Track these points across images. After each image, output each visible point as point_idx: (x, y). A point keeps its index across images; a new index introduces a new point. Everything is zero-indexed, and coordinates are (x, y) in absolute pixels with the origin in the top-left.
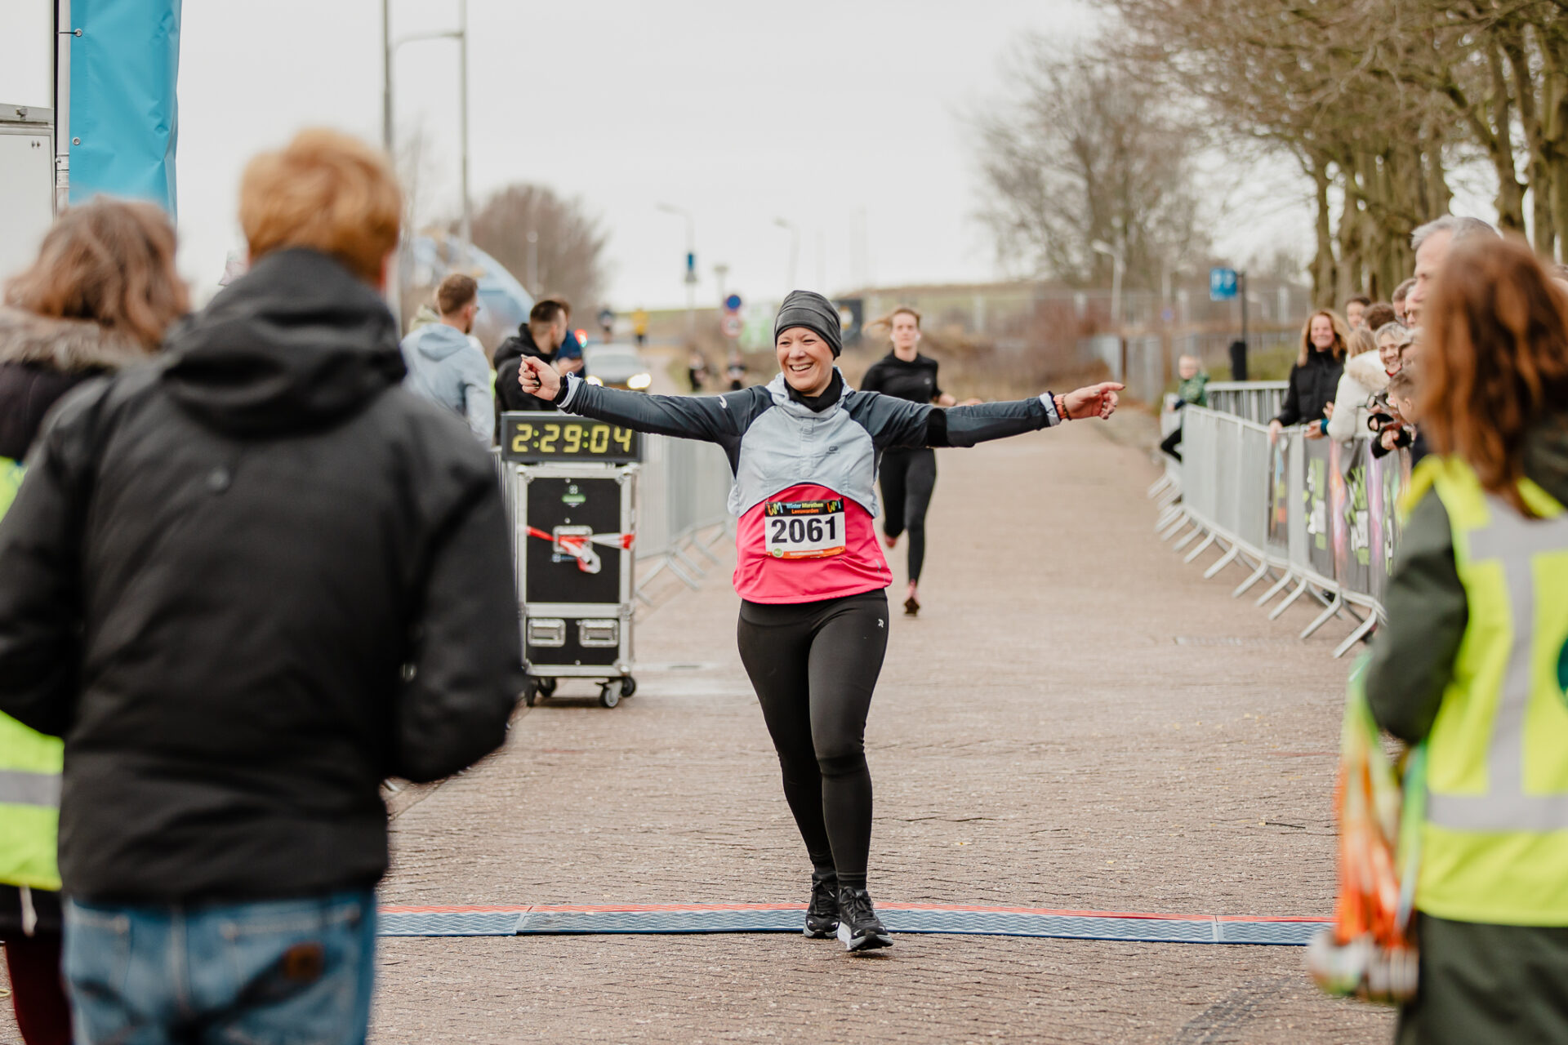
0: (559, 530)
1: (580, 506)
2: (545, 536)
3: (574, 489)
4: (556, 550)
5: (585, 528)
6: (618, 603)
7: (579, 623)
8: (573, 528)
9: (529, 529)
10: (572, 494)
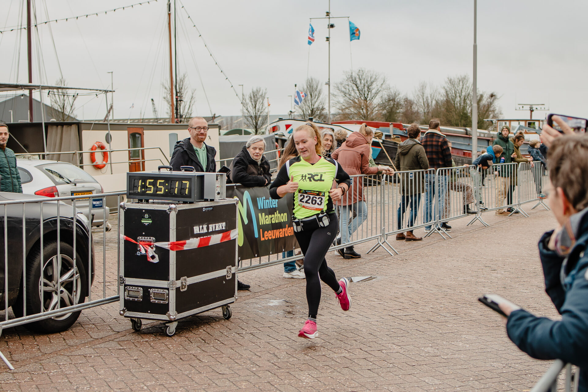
0: (140, 238)
1: (149, 225)
2: (133, 241)
3: (146, 216)
4: (138, 249)
5: (152, 238)
6: (169, 280)
7: (149, 290)
8: (146, 238)
9: (125, 237)
10: (146, 218)
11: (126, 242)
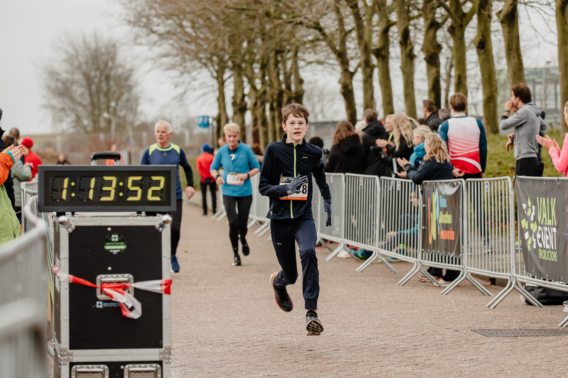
0: (102, 278)
1: (121, 253)
2: (88, 283)
4: (99, 296)
5: (126, 275)
6: (161, 347)
7: (122, 367)
8: (115, 275)
9: (72, 277)
10: (113, 242)
11: (73, 286)
